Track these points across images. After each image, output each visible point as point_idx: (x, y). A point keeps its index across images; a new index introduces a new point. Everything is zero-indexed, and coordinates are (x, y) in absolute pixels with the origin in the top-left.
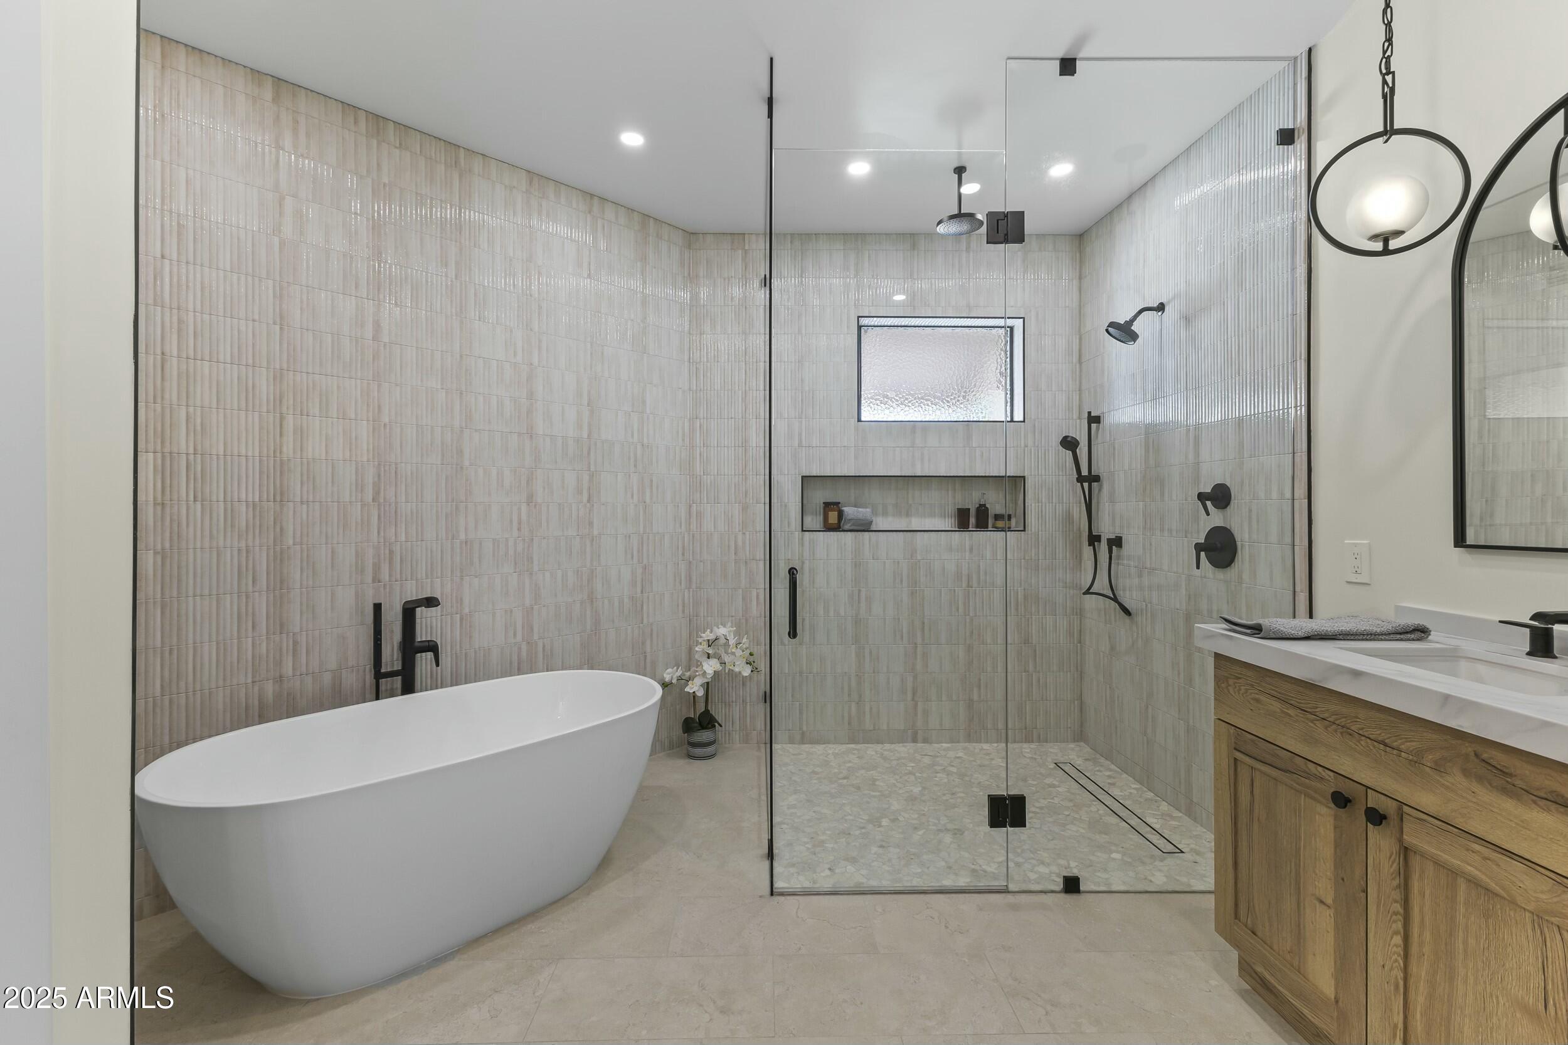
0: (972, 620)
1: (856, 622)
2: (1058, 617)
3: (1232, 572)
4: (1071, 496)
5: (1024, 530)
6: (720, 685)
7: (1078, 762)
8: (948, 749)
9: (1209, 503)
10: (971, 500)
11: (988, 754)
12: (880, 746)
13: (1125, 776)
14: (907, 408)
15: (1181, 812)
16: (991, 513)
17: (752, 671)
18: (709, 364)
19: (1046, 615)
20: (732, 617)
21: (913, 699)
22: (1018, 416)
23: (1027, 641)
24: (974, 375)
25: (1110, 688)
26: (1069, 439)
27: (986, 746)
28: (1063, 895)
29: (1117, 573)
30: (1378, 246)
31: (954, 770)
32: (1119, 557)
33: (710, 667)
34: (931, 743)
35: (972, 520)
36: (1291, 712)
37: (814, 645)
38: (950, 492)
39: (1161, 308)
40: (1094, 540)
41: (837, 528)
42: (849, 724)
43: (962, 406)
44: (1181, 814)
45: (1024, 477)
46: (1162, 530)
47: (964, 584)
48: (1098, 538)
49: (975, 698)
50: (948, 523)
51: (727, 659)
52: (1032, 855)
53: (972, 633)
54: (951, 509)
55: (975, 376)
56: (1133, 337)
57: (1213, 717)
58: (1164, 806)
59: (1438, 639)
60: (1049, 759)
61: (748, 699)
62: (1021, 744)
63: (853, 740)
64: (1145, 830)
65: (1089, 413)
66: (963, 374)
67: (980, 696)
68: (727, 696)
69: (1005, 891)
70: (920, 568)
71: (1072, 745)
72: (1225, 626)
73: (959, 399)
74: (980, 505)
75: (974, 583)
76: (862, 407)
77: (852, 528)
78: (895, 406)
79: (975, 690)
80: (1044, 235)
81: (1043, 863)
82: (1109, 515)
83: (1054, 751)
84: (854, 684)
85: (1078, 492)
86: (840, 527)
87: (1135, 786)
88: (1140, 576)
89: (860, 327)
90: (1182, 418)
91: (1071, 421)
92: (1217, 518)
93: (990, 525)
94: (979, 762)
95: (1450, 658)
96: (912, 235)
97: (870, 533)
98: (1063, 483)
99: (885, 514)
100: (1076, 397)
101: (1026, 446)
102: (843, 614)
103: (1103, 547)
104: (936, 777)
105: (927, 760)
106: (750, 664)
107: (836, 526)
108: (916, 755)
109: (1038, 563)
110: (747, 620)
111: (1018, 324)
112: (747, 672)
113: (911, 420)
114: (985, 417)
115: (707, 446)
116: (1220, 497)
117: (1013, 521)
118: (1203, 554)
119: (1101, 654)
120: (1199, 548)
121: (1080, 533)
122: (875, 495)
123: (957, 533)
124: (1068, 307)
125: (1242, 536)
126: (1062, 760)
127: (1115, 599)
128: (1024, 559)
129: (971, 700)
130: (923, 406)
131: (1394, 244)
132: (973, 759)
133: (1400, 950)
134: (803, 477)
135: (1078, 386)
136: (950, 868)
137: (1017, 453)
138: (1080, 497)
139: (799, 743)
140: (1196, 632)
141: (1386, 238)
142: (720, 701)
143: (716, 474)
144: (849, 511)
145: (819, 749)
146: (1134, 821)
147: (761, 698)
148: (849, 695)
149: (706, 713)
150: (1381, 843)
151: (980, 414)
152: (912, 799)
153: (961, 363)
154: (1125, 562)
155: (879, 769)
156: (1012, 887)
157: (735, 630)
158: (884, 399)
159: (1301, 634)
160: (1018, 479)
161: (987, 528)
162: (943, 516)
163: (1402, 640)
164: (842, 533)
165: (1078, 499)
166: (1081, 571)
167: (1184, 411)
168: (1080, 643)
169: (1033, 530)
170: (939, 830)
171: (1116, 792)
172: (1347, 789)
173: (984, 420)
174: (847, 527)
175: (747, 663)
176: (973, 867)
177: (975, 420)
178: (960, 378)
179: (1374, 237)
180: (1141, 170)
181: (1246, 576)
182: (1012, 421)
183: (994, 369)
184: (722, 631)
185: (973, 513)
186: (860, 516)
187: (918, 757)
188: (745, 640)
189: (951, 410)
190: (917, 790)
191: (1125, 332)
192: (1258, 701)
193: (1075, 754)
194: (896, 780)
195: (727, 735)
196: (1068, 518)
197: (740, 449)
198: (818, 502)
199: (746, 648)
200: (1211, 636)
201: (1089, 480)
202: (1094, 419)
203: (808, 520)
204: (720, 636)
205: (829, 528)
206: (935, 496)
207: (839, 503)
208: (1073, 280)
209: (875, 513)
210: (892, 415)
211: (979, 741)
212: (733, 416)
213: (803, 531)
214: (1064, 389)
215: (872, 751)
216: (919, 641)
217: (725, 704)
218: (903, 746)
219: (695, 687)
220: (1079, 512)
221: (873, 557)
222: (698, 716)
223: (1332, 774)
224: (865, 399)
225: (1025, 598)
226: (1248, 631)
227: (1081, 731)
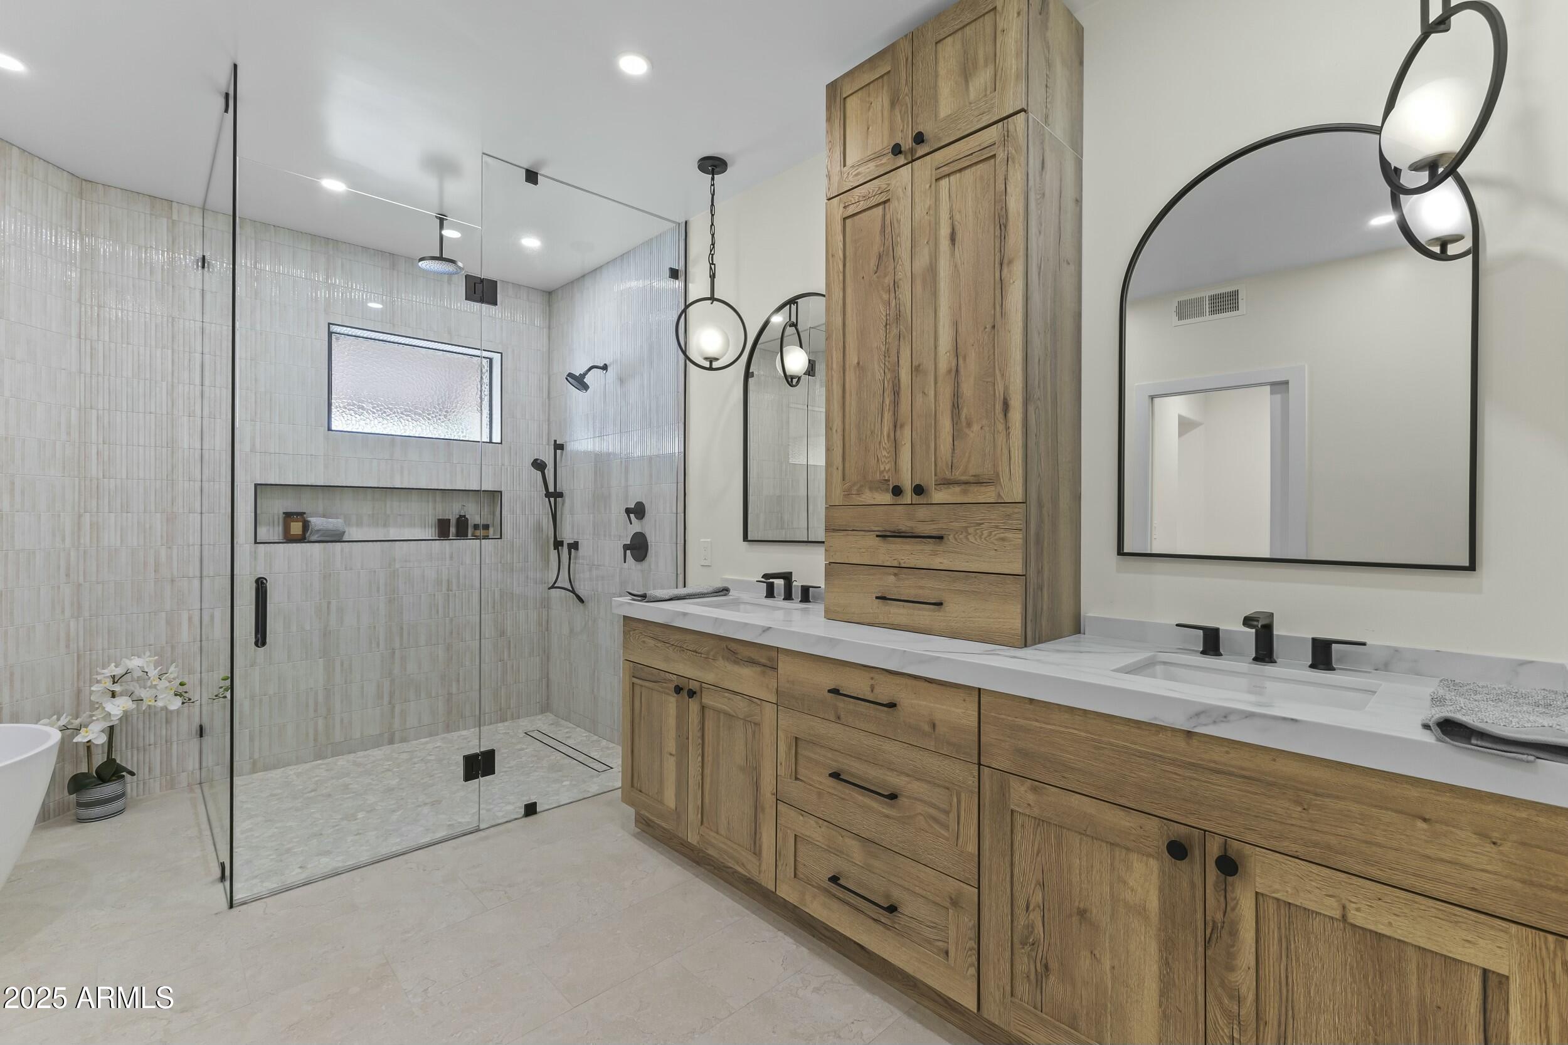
0: (451, 620)
1: (325, 635)
2: (529, 611)
3: (645, 564)
4: (541, 507)
5: (501, 538)
6: (130, 728)
7: (545, 728)
8: (427, 743)
9: (632, 516)
10: (452, 511)
11: (466, 739)
12: (353, 755)
13: (578, 729)
14: (385, 422)
15: (614, 743)
16: (471, 523)
17: (183, 703)
18: (113, 345)
19: (519, 610)
20: (150, 645)
21: (390, 703)
22: (496, 438)
23: (502, 633)
24: (456, 396)
25: (569, 663)
26: (539, 462)
27: (464, 733)
28: (524, 819)
29: (575, 571)
30: (707, 364)
31: (432, 758)
32: (576, 558)
33: (116, 708)
34: (409, 741)
35: (453, 530)
36: (659, 645)
37: (270, 664)
38: (430, 504)
39: (605, 368)
40: (558, 544)
41: (302, 539)
42: (315, 740)
43: (443, 424)
44: (614, 745)
45: (501, 492)
46: (605, 536)
47: (444, 589)
48: (561, 543)
49: (454, 690)
50: (429, 533)
51: (143, 693)
52: (501, 801)
53: (451, 633)
54: (432, 520)
55: (456, 398)
56: (585, 387)
57: (622, 659)
58: (604, 743)
59: (733, 593)
60: (520, 731)
61: (175, 738)
62: (496, 725)
63: (319, 756)
64: (589, 761)
65: (555, 441)
66: (445, 395)
67: (458, 689)
68: (141, 739)
69: (478, 830)
70: (398, 576)
71: (540, 717)
72: (630, 597)
73: (441, 417)
74: (460, 516)
75: (454, 587)
76: (333, 416)
77: (319, 539)
78: (371, 418)
79: (454, 684)
80: (519, 286)
81: (509, 803)
82: (569, 524)
83: (525, 724)
84: (321, 698)
85: (547, 506)
86: (305, 538)
87: (585, 735)
88: (590, 570)
89: (330, 334)
90: (618, 451)
91: (541, 446)
92: (636, 526)
93: (470, 534)
94: (457, 747)
95: (737, 604)
96: (392, 255)
97: (342, 543)
98: (534, 498)
99: (359, 524)
100: (545, 427)
101: (503, 465)
102: (308, 628)
103: (565, 550)
104: (414, 767)
105: (405, 756)
106: (181, 695)
107: (300, 537)
108: (394, 754)
109: (513, 566)
110: (173, 647)
111: (497, 358)
112: (176, 704)
113: (389, 434)
114: (465, 436)
115: (109, 444)
116: (638, 511)
117: (491, 530)
118: (628, 552)
119: (563, 637)
120: (626, 547)
121: (548, 539)
122: (348, 505)
123: (437, 541)
124: (540, 350)
125: (651, 539)
126: (531, 729)
127: (573, 591)
128: (501, 563)
129: (450, 694)
130: (403, 421)
131: (715, 365)
132: (451, 745)
133: (700, 764)
134: (256, 485)
135: (547, 418)
136: (427, 830)
137: (495, 470)
138: (548, 511)
139: (250, 773)
140: (613, 603)
141: (711, 360)
142: (130, 747)
143: (124, 476)
144: (316, 522)
145: (276, 774)
146: (582, 758)
147: (194, 732)
148: (316, 711)
149: (110, 761)
150: (694, 706)
151: (460, 433)
152: (390, 790)
153: (442, 384)
154: (581, 561)
155: (352, 775)
156: (482, 826)
157: (156, 660)
158: (357, 407)
159: (667, 597)
160: (496, 494)
161: (467, 537)
162: (424, 526)
163: (717, 596)
164: (308, 544)
165: (547, 512)
166: (548, 570)
167: (619, 447)
168: (548, 630)
169: (509, 537)
170: (419, 806)
171: (570, 742)
172: (681, 682)
173: (464, 439)
174: (314, 538)
175: (176, 695)
176: (450, 823)
177: (455, 438)
178: (442, 397)
179: (706, 359)
180: (592, 259)
181: (653, 567)
182: (491, 442)
183: (474, 393)
184: (135, 663)
185: (453, 522)
186: (331, 527)
187: (395, 755)
188: (172, 669)
189: (431, 427)
190: (394, 782)
191: (579, 382)
192: (644, 642)
193: (542, 723)
194: (372, 779)
195: (141, 786)
196: (539, 528)
197: (164, 450)
198: (276, 512)
199: (174, 679)
200: (622, 604)
201: (554, 496)
202: (559, 447)
203: (263, 533)
204: (132, 669)
205: (289, 539)
206: (415, 507)
207: (305, 513)
208: (543, 328)
209: (347, 521)
210: (369, 426)
211: (458, 729)
212: (153, 410)
213: (256, 542)
214: (536, 419)
215: (342, 762)
216: (397, 645)
217: (138, 750)
218: (379, 750)
219: (94, 734)
220: (547, 523)
221: (346, 568)
222: (94, 770)
223: (675, 676)
224: (337, 407)
225: (501, 597)
226: (639, 598)
227: (548, 703)
